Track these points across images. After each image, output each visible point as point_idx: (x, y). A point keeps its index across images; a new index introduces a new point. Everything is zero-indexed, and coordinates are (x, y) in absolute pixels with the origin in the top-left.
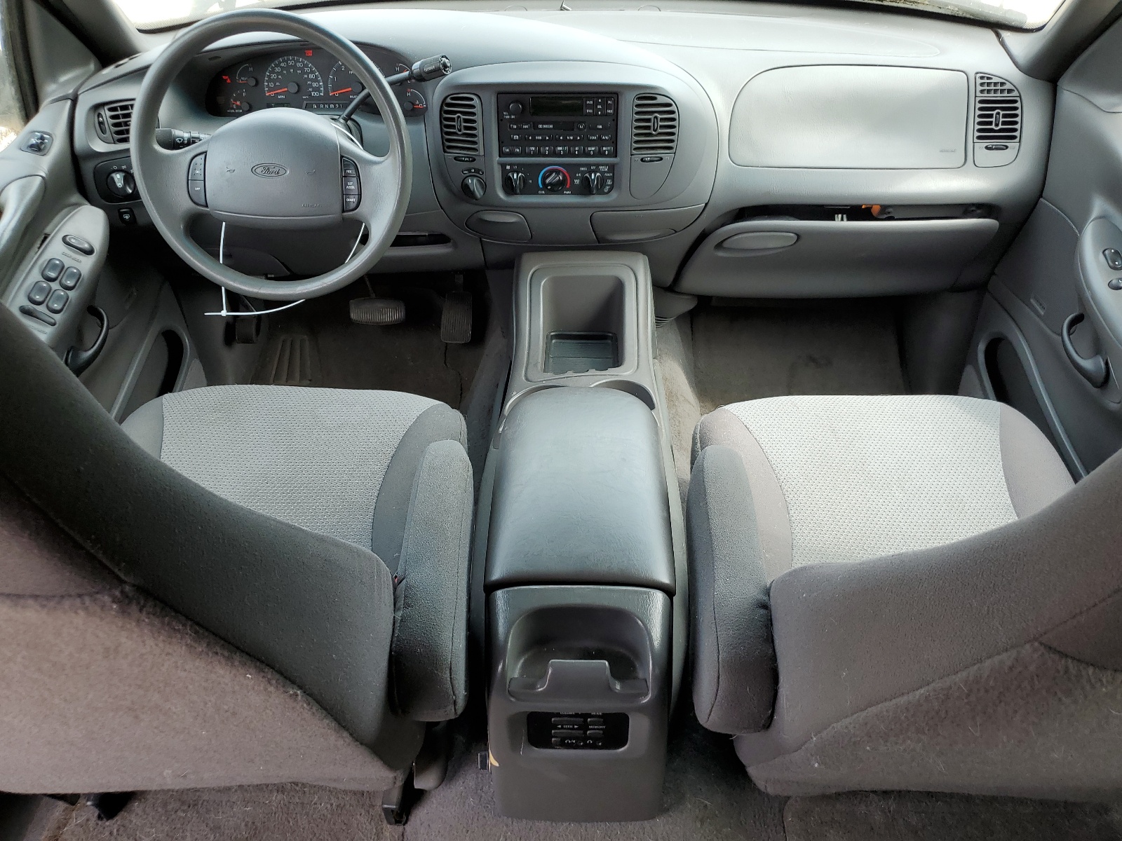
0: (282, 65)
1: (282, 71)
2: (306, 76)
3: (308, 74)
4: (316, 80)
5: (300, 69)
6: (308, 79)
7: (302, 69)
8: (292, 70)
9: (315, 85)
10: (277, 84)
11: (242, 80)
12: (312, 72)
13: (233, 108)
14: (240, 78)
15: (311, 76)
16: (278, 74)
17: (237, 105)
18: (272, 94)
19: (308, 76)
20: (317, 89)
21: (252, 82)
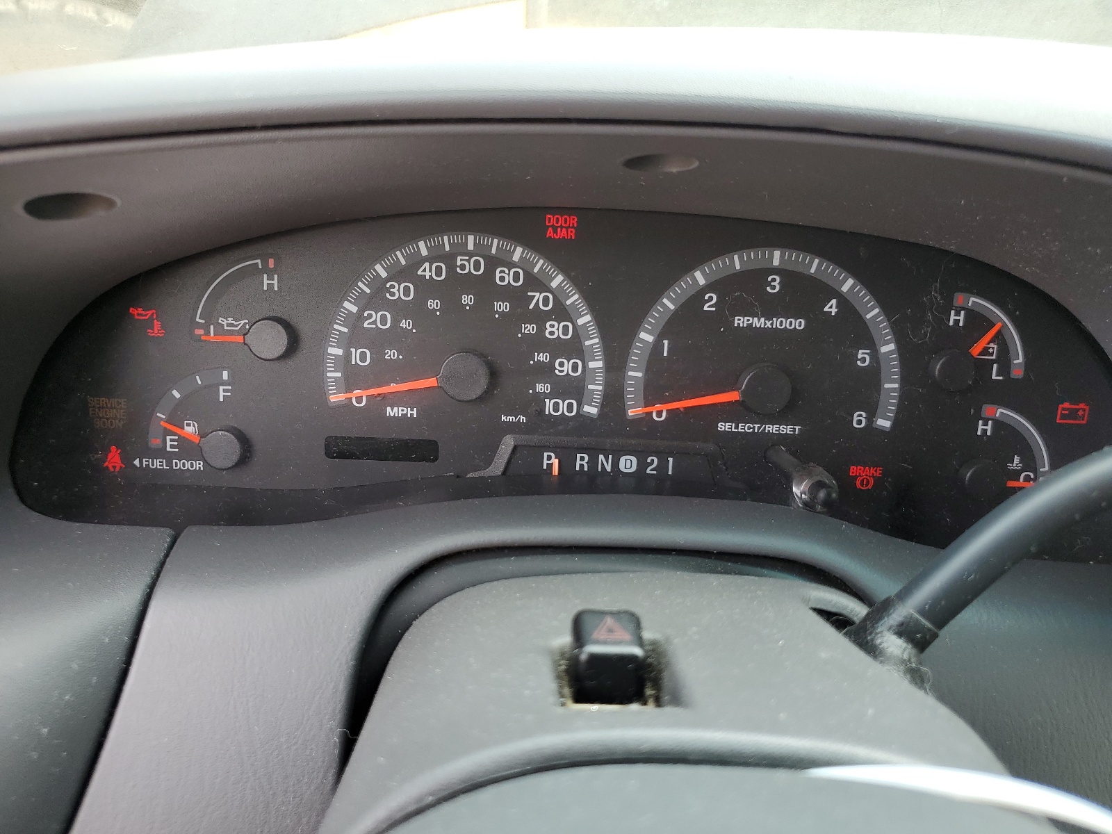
0: (426, 271)
1: (420, 300)
2: (529, 329)
3: (540, 318)
4: (573, 348)
5: (507, 293)
6: (540, 342)
7: (517, 297)
8: (467, 299)
9: (565, 367)
10: (391, 354)
11: (219, 329)
12: (561, 313)
13: (161, 453)
14: (209, 316)
15: (554, 330)
16: (399, 309)
17: (183, 442)
18: (360, 397)
19: (542, 329)
20: (574, 388)
21: (271, 341)
